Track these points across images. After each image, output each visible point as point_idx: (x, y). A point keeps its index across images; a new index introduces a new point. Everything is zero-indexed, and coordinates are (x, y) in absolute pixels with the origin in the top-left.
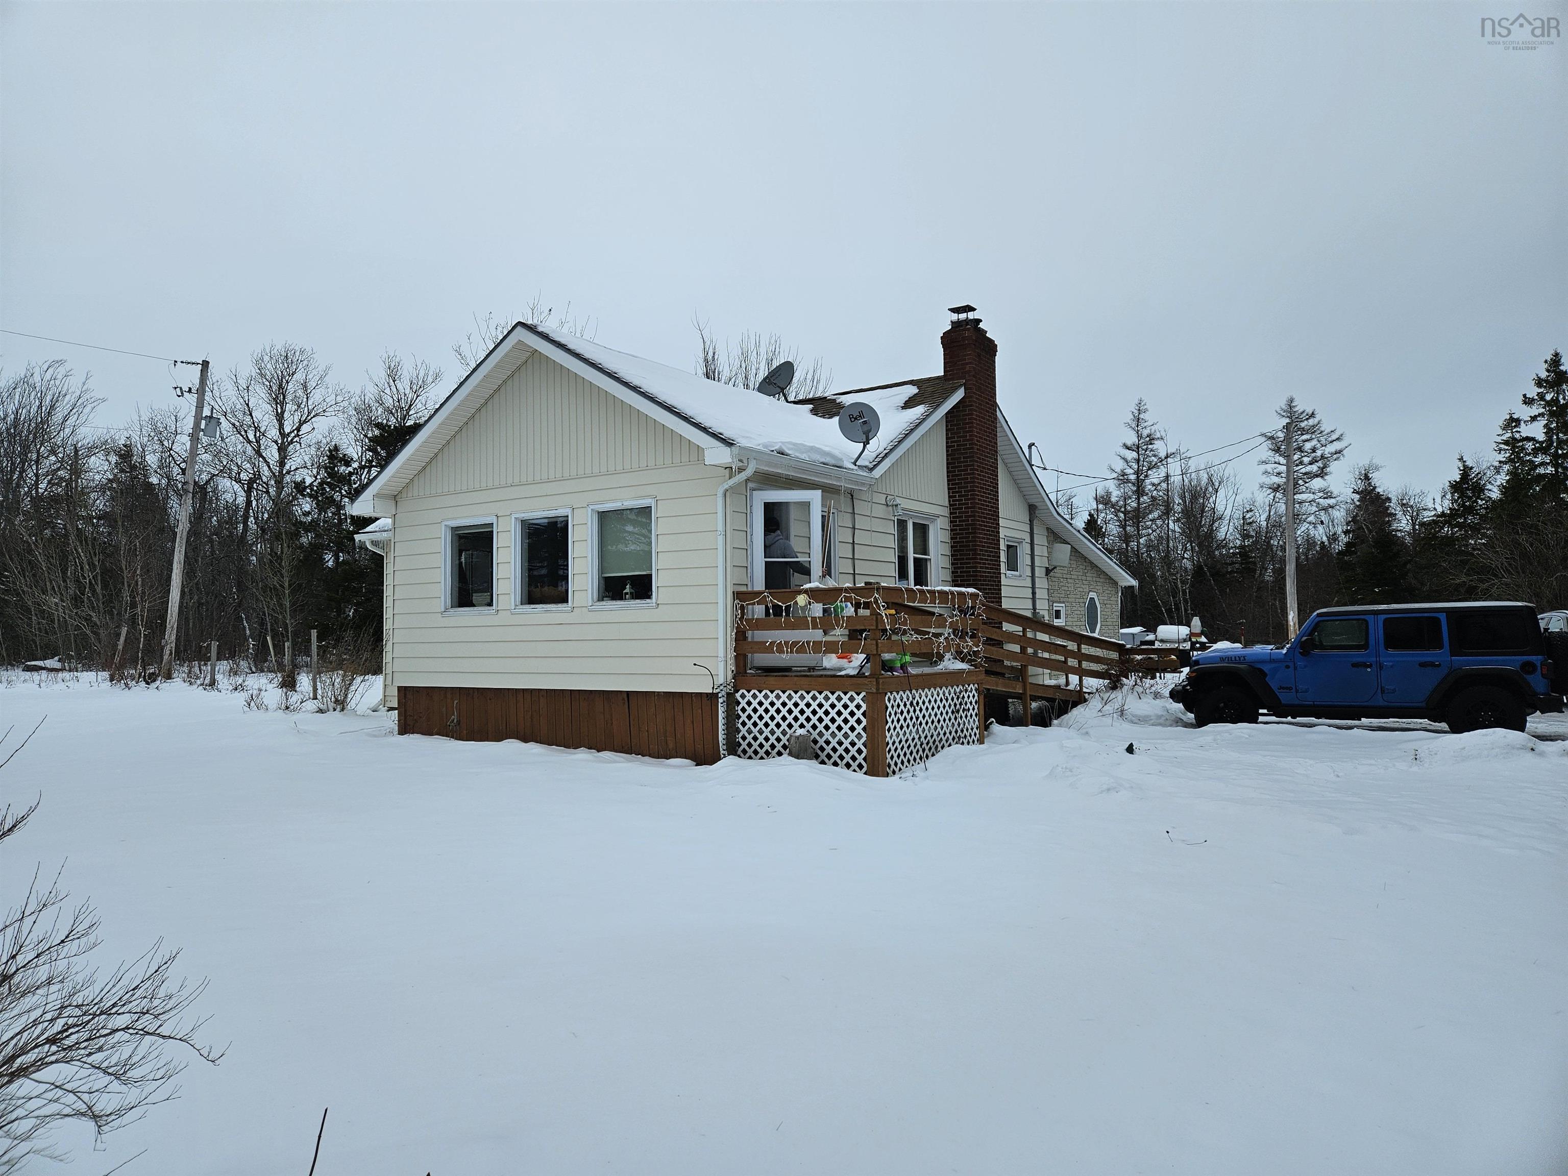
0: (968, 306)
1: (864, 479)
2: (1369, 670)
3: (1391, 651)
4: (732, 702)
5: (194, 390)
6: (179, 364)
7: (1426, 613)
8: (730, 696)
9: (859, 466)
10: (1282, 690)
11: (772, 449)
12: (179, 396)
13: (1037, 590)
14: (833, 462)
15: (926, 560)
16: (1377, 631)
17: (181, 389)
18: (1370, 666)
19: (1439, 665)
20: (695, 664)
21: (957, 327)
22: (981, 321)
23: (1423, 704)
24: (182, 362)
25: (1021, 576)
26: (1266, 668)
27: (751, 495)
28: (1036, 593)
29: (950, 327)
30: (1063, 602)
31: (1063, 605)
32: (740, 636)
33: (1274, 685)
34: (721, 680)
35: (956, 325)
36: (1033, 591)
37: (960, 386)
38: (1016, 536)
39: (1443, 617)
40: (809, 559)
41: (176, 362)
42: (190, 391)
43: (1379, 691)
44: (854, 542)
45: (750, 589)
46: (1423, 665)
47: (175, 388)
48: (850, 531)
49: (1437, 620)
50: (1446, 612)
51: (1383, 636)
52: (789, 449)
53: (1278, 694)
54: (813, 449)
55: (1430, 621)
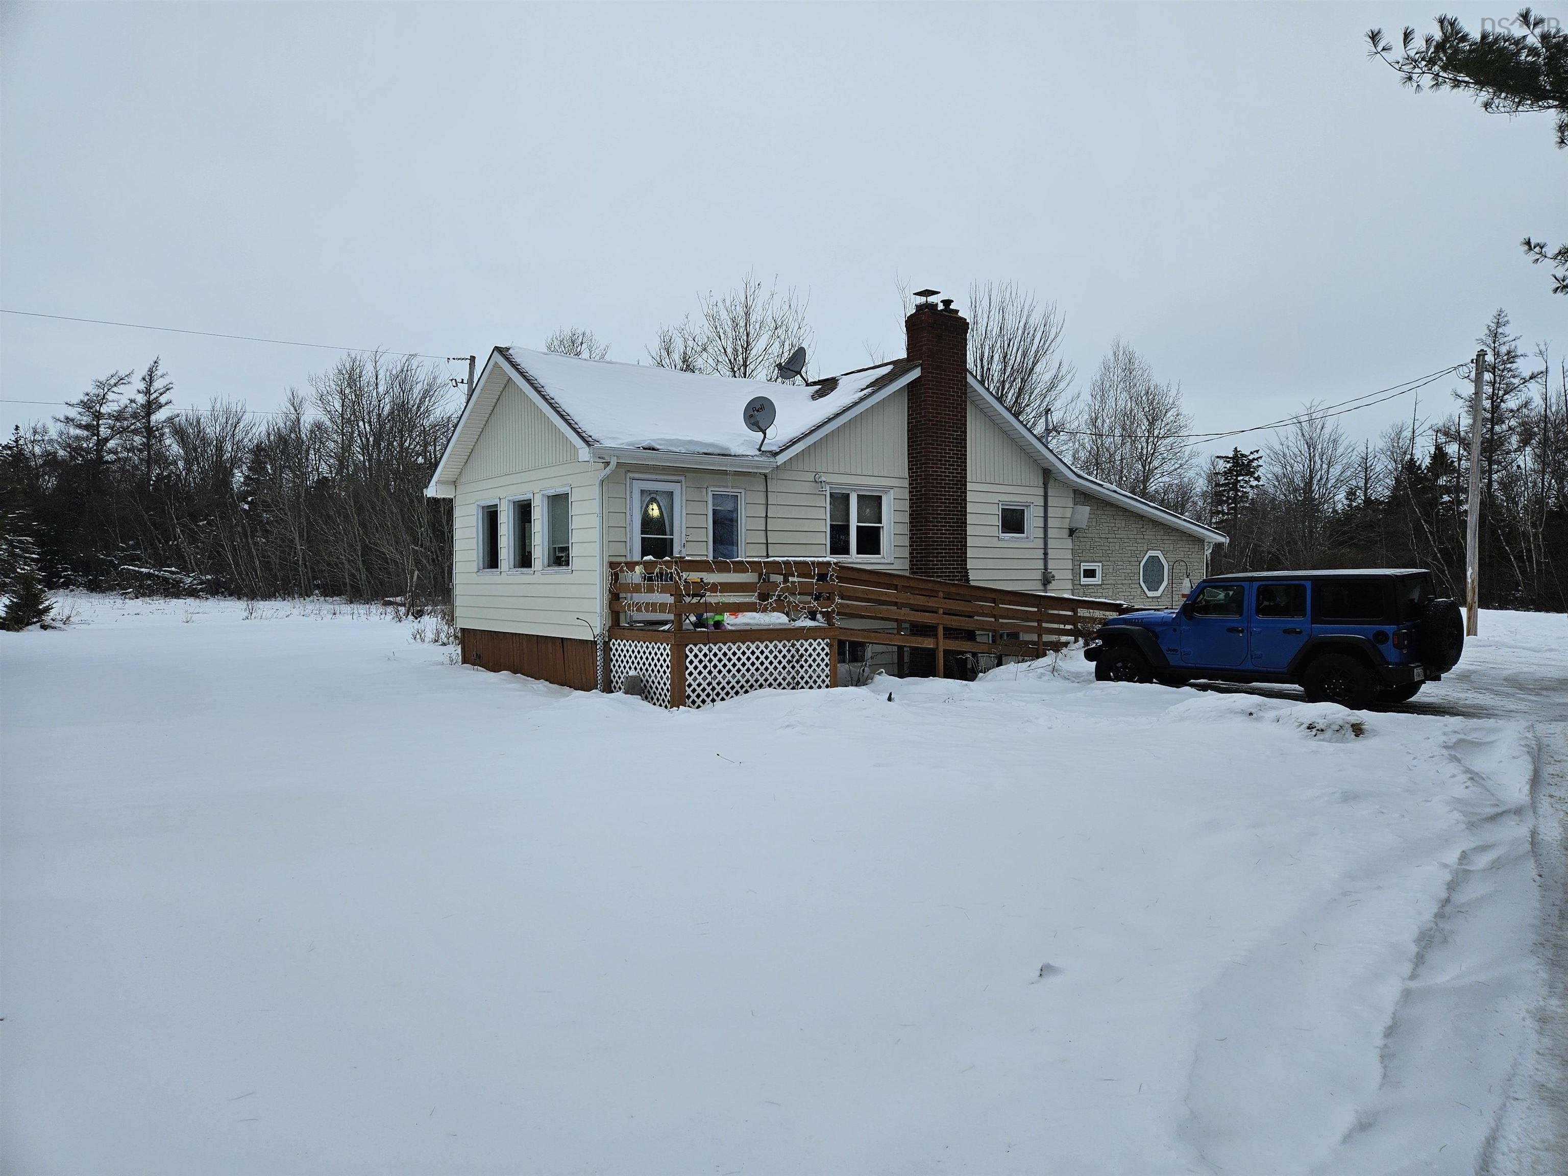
0: (927, 290)
1: (761, 463)
2: (1241, 635)
3: (1260, 617)
4: (607, 648)
5: (465, 381)
6: (451, 360)
7: (1298, 580)
8: (606, 644)
9: (763, 451)
10: (1169, 652)
11: (639, 446)
12: (454, 387)
13: (1049, 551)
14: (719, 451)
15: (879, 528)
16: (1251, 599)
17: (456, 380)
18: (1242, 631)
19: (1300, 632)
20: (578, 619)
21: (920, 310)
22: (952, 301)
23: (1285, 670)
24: (454, 359)
25: (1027, 538)
26: (1158, 629)
27: (631, 484)
28: (1048, 554)
29: (914, 311)
30: (1100, 562)
31: (1100, 564)
32: (614, 598)
33: (1164, 648)
34: (597, 631)
35: (919, 308)
36: (1045, 551)
37: (916, 367)
38: (1021, 501)
39: (1308, 584)
40: (672, 537)
41: (449, 359)
42: (462, 382)
43: (1249, 656)
44: (767, 516)
45: (629, 560)
46: (1287, 631)
47: (452, 380)
48: (764, 507)
49: (1303, 587)
50: (1312, 580)
51: (1255, 605)
52: (660, 445)
53: (1166, 655)
54: (690, 442)
55: (1294, 588)
